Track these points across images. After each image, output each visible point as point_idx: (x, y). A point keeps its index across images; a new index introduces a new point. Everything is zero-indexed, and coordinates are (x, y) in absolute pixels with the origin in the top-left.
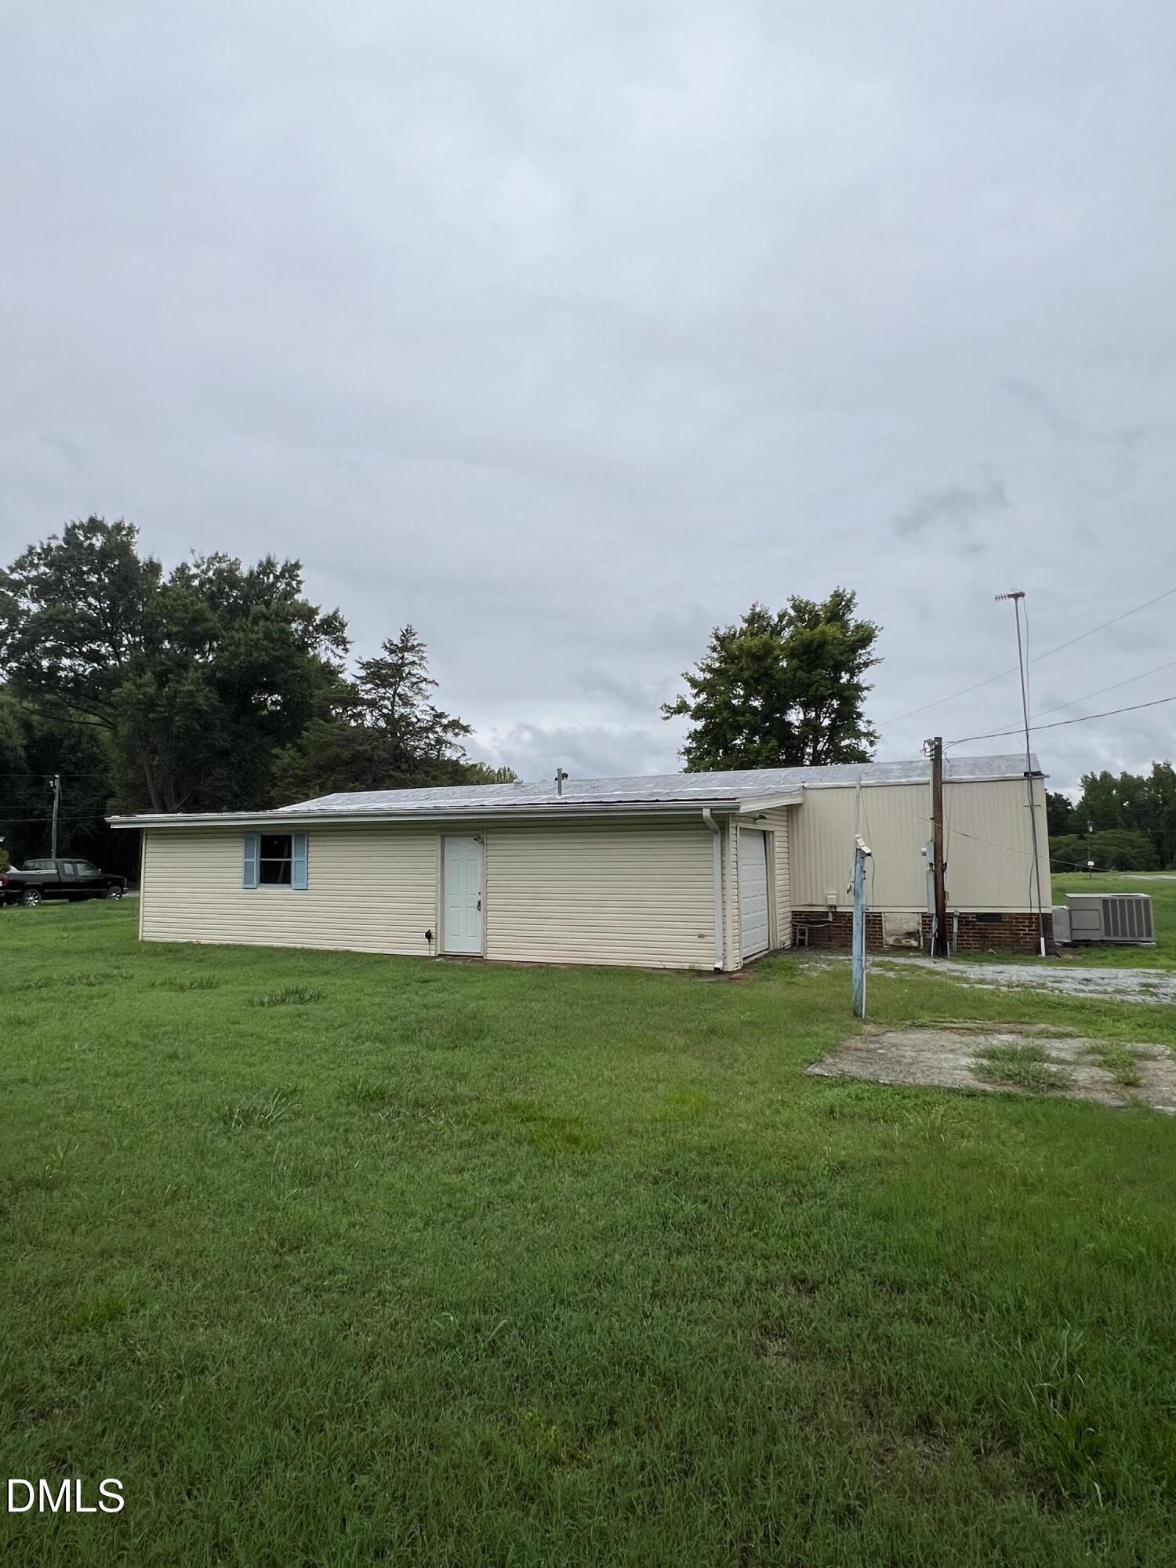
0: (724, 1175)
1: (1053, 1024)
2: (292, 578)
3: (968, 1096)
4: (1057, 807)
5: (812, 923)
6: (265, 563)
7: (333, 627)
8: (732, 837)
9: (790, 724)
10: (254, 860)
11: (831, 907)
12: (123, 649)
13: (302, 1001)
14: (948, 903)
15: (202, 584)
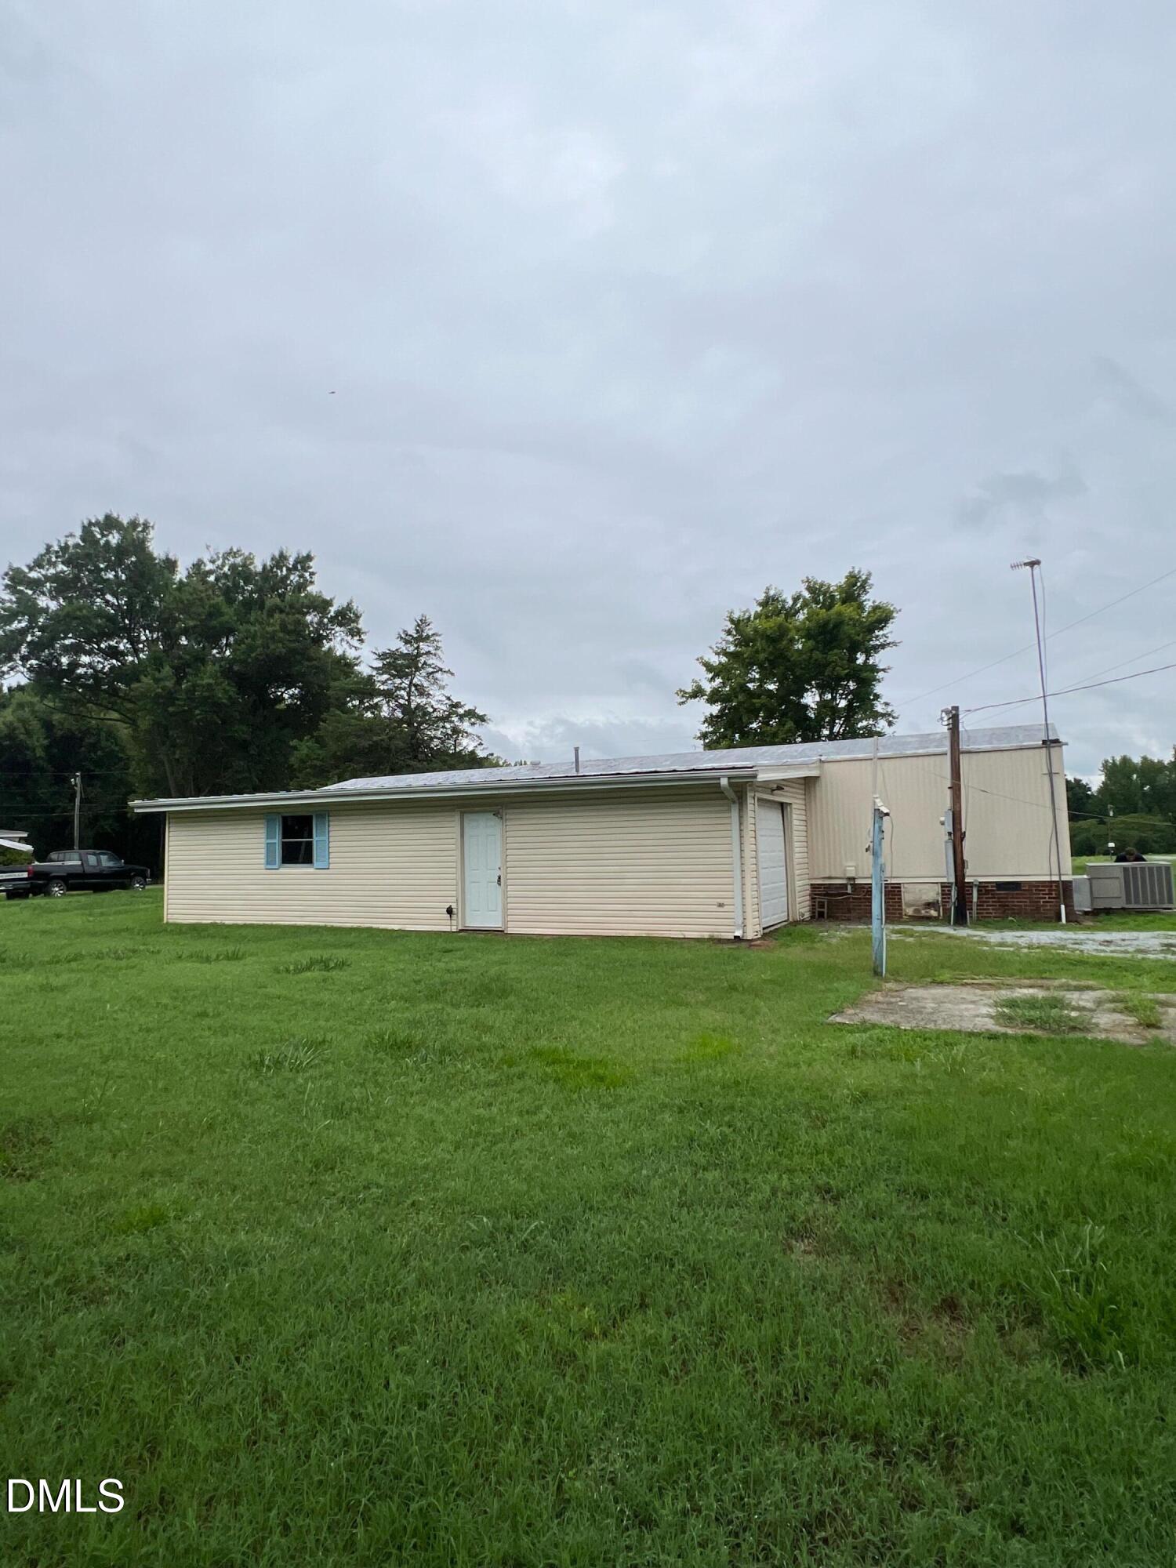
0: (749, 1104)
1: (1074, 978)
2: (305, 569)
3: (989, 1038)
4: (1077, 793)
5: (831, 895)
6: (277, 556)
7: (347, 618)
8: (750, 807)
9: (806, 707)
10: (276, 841)
11: (849, 879)
12: (141, 646)
13: (327, 968)
14: (968, 872)
15: (217, 579)
